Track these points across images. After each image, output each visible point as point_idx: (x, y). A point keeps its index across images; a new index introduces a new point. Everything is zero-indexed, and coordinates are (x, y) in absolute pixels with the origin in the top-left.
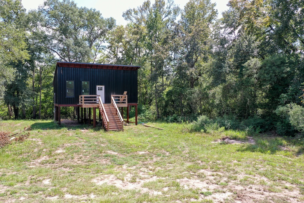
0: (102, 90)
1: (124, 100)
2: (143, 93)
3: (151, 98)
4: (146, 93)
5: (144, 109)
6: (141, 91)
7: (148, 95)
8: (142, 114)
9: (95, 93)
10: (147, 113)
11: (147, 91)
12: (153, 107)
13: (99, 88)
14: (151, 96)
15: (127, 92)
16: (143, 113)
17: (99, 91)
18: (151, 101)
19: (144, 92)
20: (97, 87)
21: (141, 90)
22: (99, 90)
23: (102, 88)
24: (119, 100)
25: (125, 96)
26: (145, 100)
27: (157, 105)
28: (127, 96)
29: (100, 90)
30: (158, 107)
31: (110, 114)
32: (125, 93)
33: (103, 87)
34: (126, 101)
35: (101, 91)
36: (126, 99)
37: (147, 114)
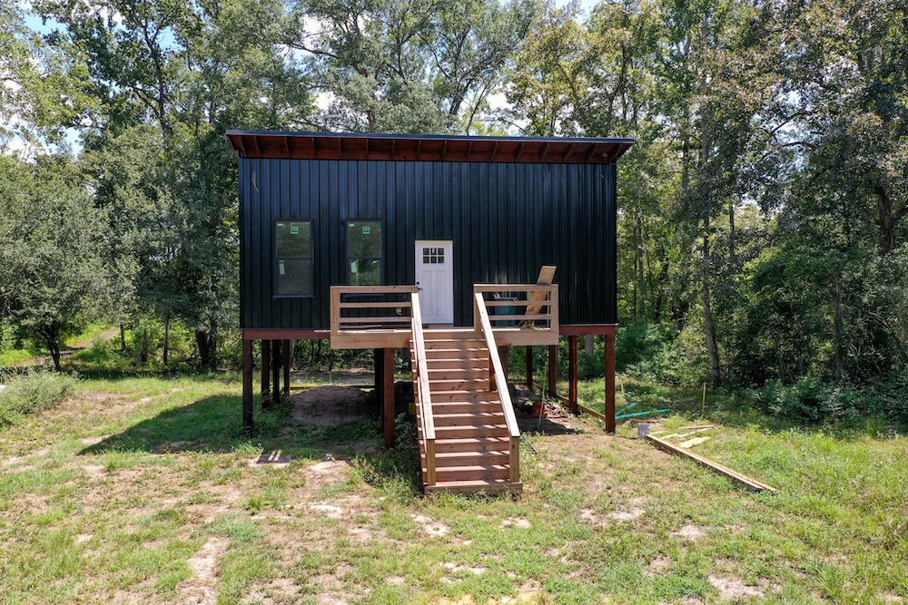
0: (441, 260)
1: (544, 310)
2: (650, 275)
3: (684, 294)
4: (664, 276)
5: (653, 337)
6: (641, 267)
7: (672, 282)
8: (643, 364)
9: (408, 277)
10: (668, 356)
11: (666, 267)
12: (692, 335)
13: (426, 251)
14: (683, 290)
15: (554, 268)
16: (650, 356)
17: (430, 266)
18: (684, 306)
19: (656, 274)
20: (420, 246)
21: (641, 264)
22: (426, 260)
23: (441, 251)
24: (522, 310)
25: (546, 289)
26: (659, 302)
27: (713, 329)
28: (555, 289)
29: (434, 261)
30: (714, 335)
31: (460, 386)
32: (548, 272)
33: (448, 247)
34: (554, 316)
35: (437, 265)
36: (554, 303)
37: (666, 362)
